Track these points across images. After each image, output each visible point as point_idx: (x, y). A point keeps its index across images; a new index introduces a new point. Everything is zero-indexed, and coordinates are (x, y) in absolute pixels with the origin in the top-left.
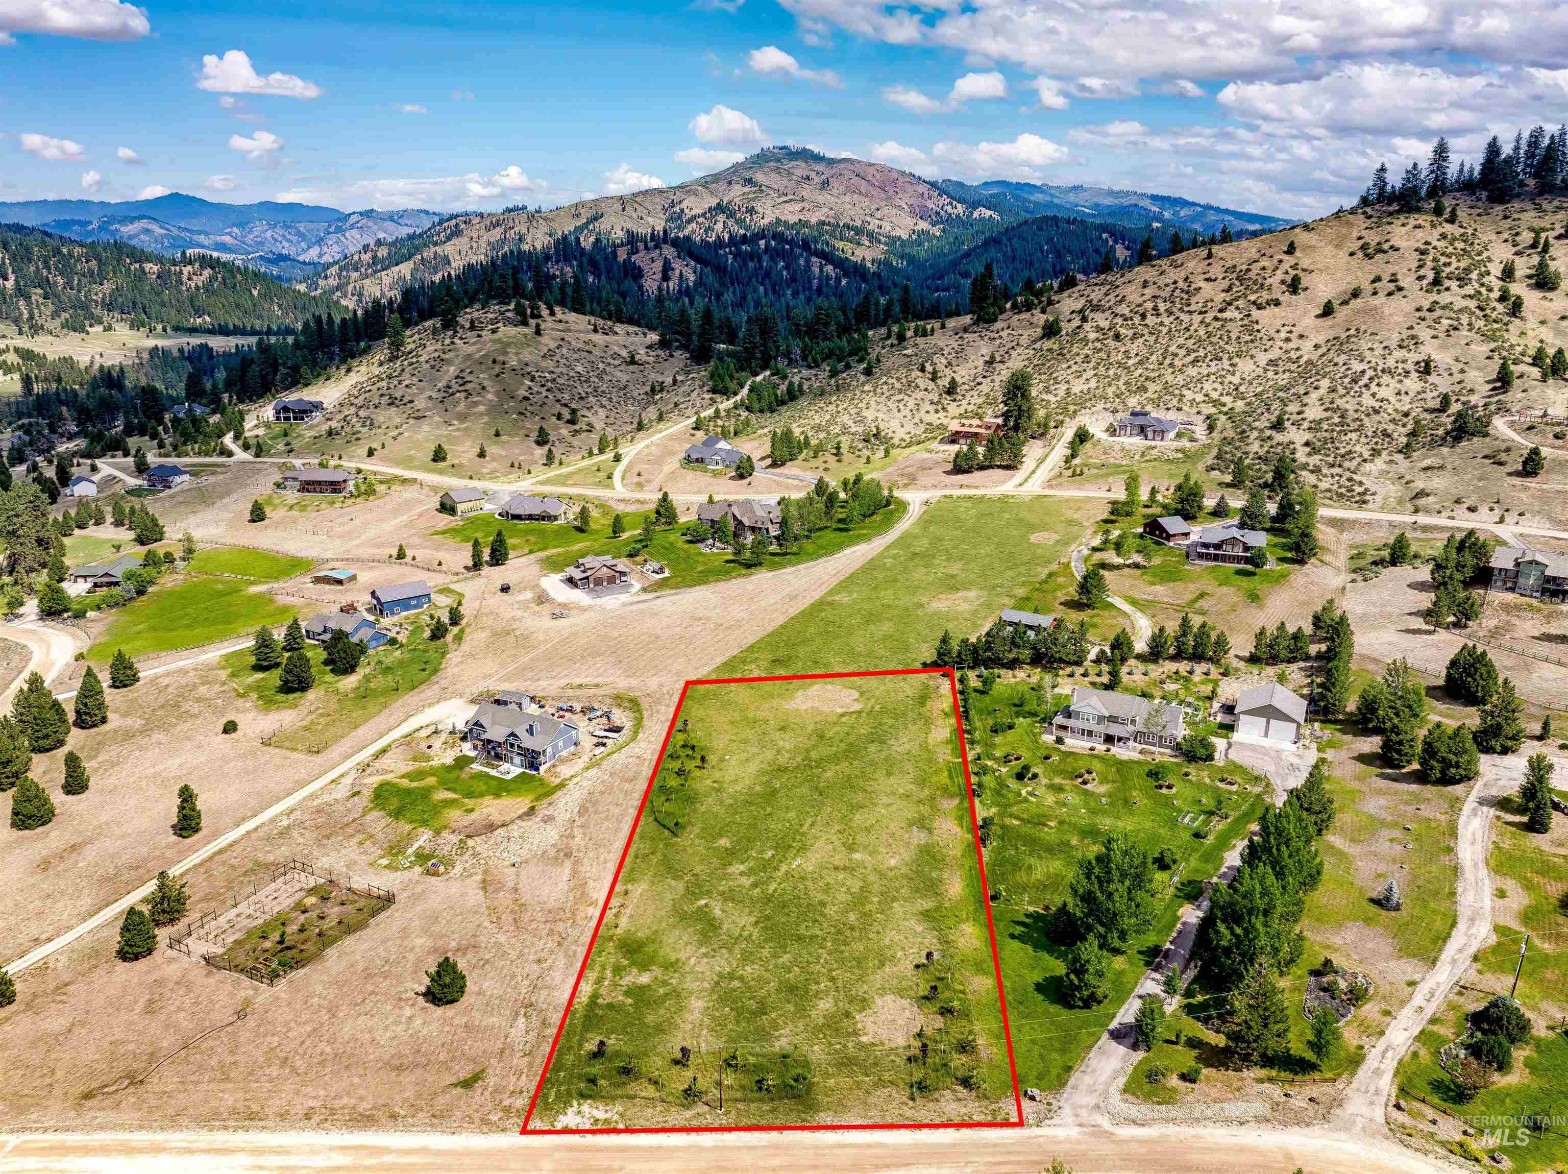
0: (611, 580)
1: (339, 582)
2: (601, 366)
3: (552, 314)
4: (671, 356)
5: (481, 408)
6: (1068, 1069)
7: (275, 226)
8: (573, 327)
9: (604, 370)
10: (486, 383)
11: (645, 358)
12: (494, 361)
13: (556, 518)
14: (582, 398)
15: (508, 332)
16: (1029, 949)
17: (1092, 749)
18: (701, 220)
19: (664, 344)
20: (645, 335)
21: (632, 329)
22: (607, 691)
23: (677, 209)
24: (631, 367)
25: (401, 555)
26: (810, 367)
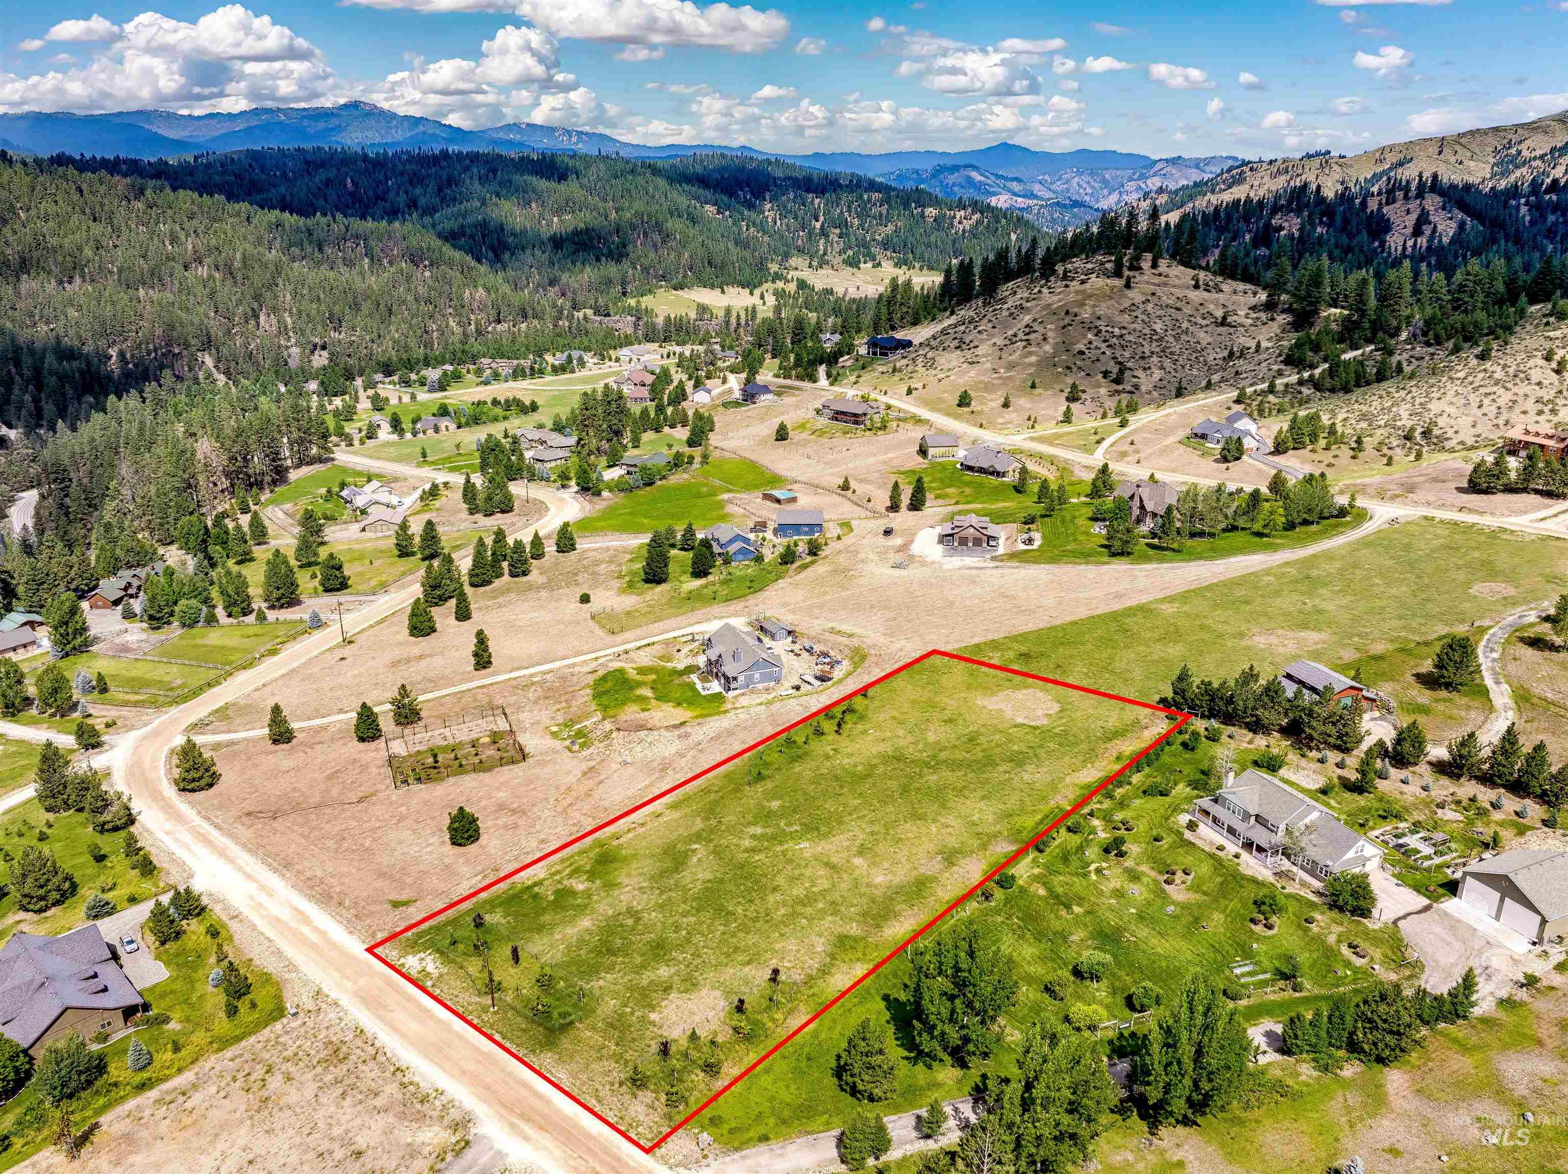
0: (977, 542)
1: (778, 501)
2: (1185, 325)
3: (1154, 265)
4: (1273, 319)
5: (1033, 359)
6: (764, 1138)
7: (1082, 173)
8: (1173, 281)
9: (1186, 332)
10: (1050, 334)
11: (1242, 320)
12: (1067, 313)
13: (1004, 474)
14: (1143, 358)
15: (1097, 282)
16: (887, 1015)
17: (1221, 848)
18: (1538, 163)
19: (1270, 306)
20: (1255, 294)
21: (1241, 286)
22: (855, 642)
23: (1513, 151)
24: (1221, 329)
25: (845, 487)
26: (1428, 344)
